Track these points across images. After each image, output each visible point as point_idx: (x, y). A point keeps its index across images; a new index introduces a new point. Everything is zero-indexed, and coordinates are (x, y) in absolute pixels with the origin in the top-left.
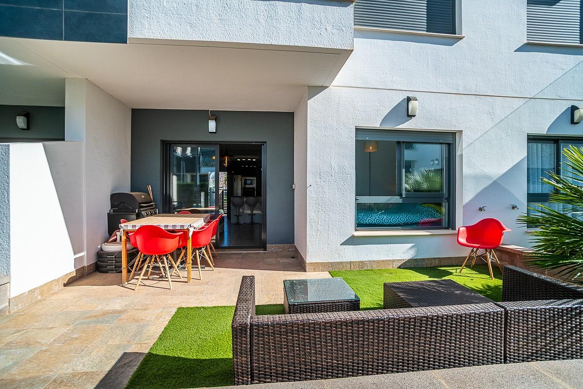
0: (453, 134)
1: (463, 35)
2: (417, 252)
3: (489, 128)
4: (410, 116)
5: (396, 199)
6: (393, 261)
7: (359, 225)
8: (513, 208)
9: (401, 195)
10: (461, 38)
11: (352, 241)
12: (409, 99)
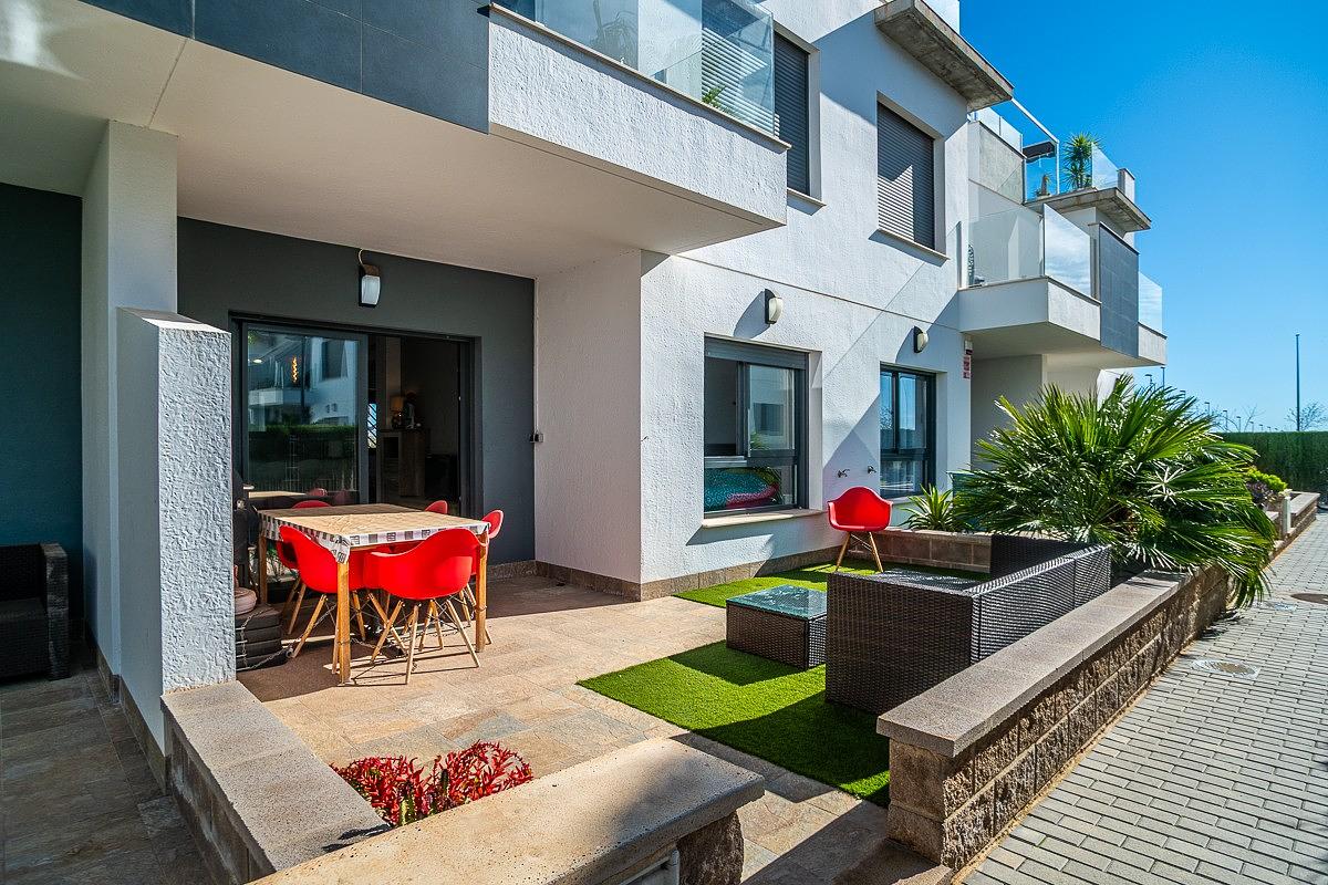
0: (805, 354)
1: (823, 202)
2: (775, 549)
3: (846, 349)
4: (768, 321)
5: (740, 461)
6: (750, 565)
7: (711, 508)
8: (869, 471)
9: (746, 455)
10: (821, 206)
11: (703, 536)
12: (769, 295)
